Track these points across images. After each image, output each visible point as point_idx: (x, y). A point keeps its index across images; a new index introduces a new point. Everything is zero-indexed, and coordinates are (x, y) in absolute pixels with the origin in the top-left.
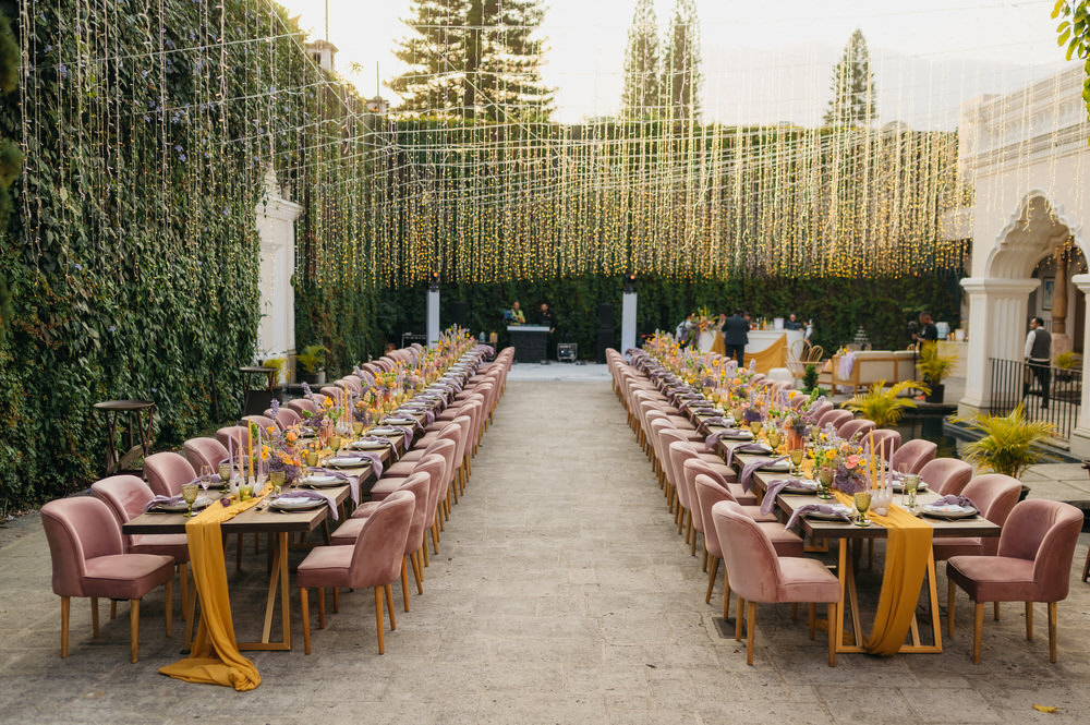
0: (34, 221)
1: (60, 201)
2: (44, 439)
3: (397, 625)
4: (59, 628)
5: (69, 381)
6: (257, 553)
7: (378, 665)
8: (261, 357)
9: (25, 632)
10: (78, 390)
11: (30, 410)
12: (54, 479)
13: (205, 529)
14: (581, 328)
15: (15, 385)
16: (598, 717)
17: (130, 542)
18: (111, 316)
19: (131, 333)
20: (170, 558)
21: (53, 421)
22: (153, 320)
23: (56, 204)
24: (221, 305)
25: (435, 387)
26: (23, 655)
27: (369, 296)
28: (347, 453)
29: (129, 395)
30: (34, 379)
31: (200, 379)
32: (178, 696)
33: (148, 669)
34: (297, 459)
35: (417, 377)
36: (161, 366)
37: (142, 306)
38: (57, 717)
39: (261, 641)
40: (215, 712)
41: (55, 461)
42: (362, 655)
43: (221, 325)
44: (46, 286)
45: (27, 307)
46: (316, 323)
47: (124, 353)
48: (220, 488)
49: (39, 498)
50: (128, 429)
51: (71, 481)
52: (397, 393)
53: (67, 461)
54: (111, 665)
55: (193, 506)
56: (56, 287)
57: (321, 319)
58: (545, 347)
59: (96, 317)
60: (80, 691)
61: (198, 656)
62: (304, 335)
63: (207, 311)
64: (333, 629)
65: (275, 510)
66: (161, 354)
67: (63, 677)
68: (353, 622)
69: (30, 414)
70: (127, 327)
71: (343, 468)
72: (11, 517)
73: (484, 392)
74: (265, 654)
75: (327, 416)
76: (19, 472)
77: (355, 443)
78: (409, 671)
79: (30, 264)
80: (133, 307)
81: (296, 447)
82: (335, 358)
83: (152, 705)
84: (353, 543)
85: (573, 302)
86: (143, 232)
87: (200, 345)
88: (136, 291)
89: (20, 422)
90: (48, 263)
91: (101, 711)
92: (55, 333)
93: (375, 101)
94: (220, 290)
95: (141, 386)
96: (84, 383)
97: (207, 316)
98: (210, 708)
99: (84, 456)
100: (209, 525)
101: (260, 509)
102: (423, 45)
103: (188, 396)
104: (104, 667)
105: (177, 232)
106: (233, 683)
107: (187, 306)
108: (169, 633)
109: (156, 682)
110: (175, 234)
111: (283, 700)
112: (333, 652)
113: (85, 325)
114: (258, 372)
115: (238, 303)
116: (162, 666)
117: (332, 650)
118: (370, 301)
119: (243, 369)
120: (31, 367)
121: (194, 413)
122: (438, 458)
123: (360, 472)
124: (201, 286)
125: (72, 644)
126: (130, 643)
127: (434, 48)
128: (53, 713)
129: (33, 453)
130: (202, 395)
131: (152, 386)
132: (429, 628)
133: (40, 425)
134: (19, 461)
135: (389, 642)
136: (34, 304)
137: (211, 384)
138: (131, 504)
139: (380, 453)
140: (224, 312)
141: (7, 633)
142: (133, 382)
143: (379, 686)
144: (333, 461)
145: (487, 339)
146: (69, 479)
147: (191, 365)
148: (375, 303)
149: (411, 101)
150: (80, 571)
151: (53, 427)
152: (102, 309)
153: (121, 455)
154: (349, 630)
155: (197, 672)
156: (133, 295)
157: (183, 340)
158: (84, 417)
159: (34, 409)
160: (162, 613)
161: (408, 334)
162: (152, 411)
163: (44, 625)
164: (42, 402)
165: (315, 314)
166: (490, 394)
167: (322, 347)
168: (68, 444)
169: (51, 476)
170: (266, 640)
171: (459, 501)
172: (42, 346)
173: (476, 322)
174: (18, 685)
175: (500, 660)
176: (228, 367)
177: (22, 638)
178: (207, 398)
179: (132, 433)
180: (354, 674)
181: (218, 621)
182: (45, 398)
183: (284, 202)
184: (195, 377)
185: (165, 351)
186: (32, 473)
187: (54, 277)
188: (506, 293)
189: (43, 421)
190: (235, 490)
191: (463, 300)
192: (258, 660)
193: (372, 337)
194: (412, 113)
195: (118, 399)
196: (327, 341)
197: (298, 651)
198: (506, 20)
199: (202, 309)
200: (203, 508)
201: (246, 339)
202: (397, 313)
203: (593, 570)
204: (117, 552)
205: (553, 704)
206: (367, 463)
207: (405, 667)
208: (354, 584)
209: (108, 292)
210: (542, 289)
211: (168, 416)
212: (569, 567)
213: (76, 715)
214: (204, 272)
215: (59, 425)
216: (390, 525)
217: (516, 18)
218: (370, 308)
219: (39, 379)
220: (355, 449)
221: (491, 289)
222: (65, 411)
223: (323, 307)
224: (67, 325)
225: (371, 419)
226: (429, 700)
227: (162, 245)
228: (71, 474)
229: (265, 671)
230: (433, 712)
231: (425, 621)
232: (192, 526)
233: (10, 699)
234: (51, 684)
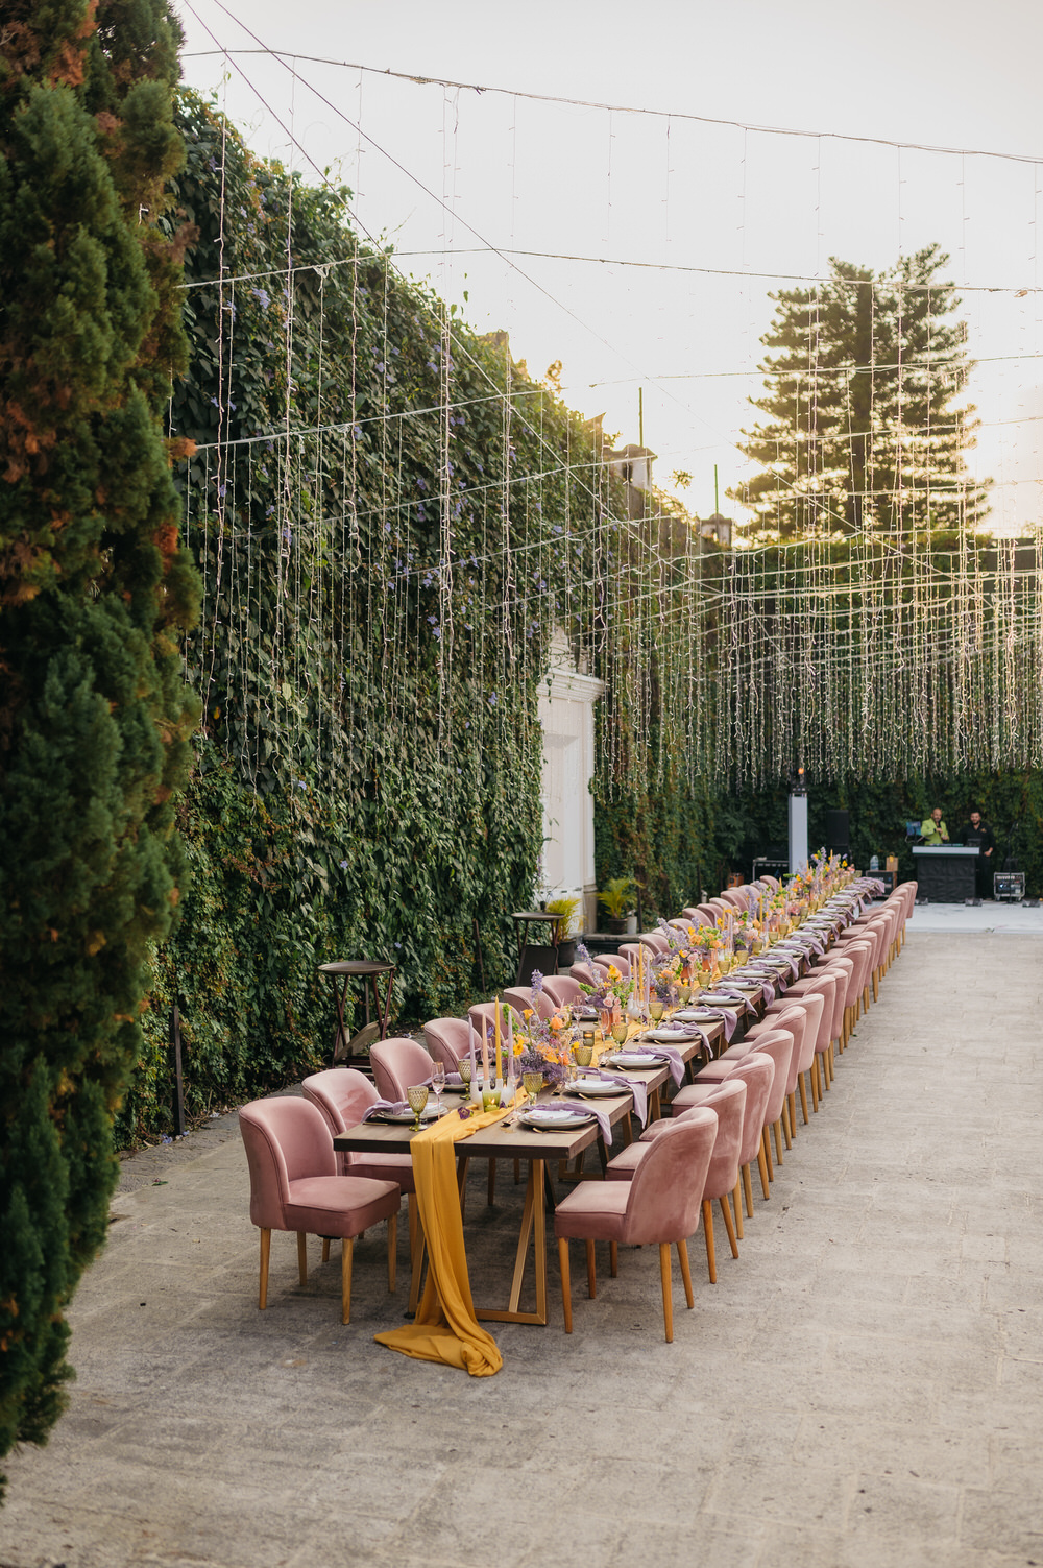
0: (252, 729)
1: (282, 700)
2: (258, 1012)
3: (696, 1302)
4: (258, 1270)
5: (290, 935)
6: (517, 1183)
7: (663, 1358)
8: (544, 898)
9: (220, 1271)
10: (299, 947)
11: (241, 973)
12: (268, 1064)
13: (433, 1149)
14: (1031, 848)
15: (223, 941)
16: (976, 1469)
17: (347, 1160)
18: (343, 848)
19: (368, 869)
20: (394, 1184)
21: (269, 987)
22: (396, 852)
23: (277, 706)
24: (488, 826)
25: (782, 946)
26: (214, 1302)
27: (703, 804)
28: (636, 1047)
29: (365, 952)
30: (246, 933)
31: (460, 930)
32: (395, 1375)
33: (362, 1334)
34: (566, 1054)
35: (755, 931)
36: (406, 912)
37: (383, 832)
38: (247, 1387)
39: (507, 1309)
40: (439, 1402)
41: (270, 1041)
42: (642, 1341)
43: (488, 856)
44: (263, 811)
45: (240, 839)
46: (624, 846)
47: (358, 896)
48: (462, 1092)
49: (251, 1089)
50: (364, 1000)
51: (291, 1068)
52: (724, 956)
53: (284, 1042)
54: (317, 1325)
55: (422, 1116)
56: (275, 811)
57: (631, 841)
58: (973, 879)
59: (324, 848)
60: (277, 1356)
61: (425, 1322)
62: (607, 865)
63: (469, 836)
64: (608, 1299)
65: (527, 1127)
66: (407, 896)
67: (259, 1335)
68: (635, 1292)
69: (241, 978)
70: (363, 861)
71: (628, 1069)
72: (215, 1115)
73: (854, 956)
74: (512, 1328)
75: (611, 993)
76: (226, 1055)
77: (652, 1032)
78: (704, 1371)
79: (245, 782)
80: (371, 835)
81: (563, 1038)
82: (653, 895)
83: (362, 1383)
84: (629, 1178)
85: (1018, 808)
86: (384, 734)
87: (459, 882)
88: (374, 813)
89: (229, 989)
90: (265, 781)
91: (300, 1385)
92: (272, 871)
93: (712, 521)
94: (487, 807)
95: (380, 939)
96: (307, 938)
97: (469, 842)
98: (434, 1395)
99: (306, 1035)
100: (440, 1144)
101: (507, 1125)
102: (784, 434)
103: (443, 953)
104: (308, 1325)
105: (429, 730)
106: (466, 1365)
107: (441, 830)
108: (392, 1286)
109: (369, 1353)
110: (427, 734)
111: (529, 1394)
112: (603, 1333)
113: (309, 861)
114: (539, 920)
115: (511, 823)
116: (380, 1332)
117: (602, 1330)
118: (705, 812)
119: (517, 915)
120: (243, 917)
121: (451, 977)
122: (763, 1060)
123: (649, 1076)
124: (461, 801)
125: (274, 1292)
126: (340, 1297)
127: (801, 436)
128: (244, 1382)
129: (243, 1029)
130: (462, 951)
131: (395, 940)
132: (741, 1309)
133: (253, 993)
134: (226, 1040)
135: (680, 1326)
136: (248, 834)
137: (474, 937)
138: (350, 1108)
139: (683, 1049)
140: (491, 836)
141: (199, 1270)
142: (370, 935)
143: (660, 1389)
144: (616, 1058)
145: (882, 866)
146: (287, 1066)
147: (447, 911)
148: (711, 815)
149: (769, 515)
150: (283, 1196)
151: (268, 995)
152: (331, 838)
153: (354, 1034)
154: (628, 1302)
155: (420, 1345)
156: (371, 819)
157: (437, 877)
158: (308, 982)
159: (246, 971)
160: (385, 1258)
161: (761, 859)
162: (395, 973)
163: (242, 1263)
164: (256, 963)
165: (623, 833)
166: (864, 959)
167: (632, 880)
168: (286, 1019)
169: (266, 1060)
170: (513, 1308)
171: (810, 1119)
172: (257, 889)
173: (866, 841)
174: (206, 1341)
175: (839, 1367)
176: (497, 912)
177: (215, 1279)
178: (468, 957)
179: (367, 1004)
180: (628, 1367)
181: (450, 1277)
182: (260, 957)
183: (577, 676)
184: (452, 927)
185: (411, 891)
186: (242, 1054)
187: (274, 800)
188: (911, 796)
189: (257, 988)
190: (477, 1096)
191: (844, 808)
192: (502, 1335)
193: (708, 864)
194: (769, 532)
195: (350, 958)
196: (640, 872)
197: (556, 1327)
198: (909, 388)
199: (463, 833)
200: (435, 1119)
201: (523, 874)
202: (744, 829)
203: (1002, 1240)
204: (330, 1173)
205: (910, 1441)
206: (663, 1064)
207: (699, 1364)
208: (631, 1237)
209: (339, 816)
210: (966, 789)
211: (415, 982)
212: (965, 1232)
213: (269, 1387)
214: (464, 783)
215: (276, 994)
216: (680, 1156)
217: (923, 382)
218: (705, 821)
219: (252, 932)
220: (651, 1041)
221: (887, 791)
222: (283, 975)
223: (635, 824)
224: (287, 861)
225: (677, 996)
226: (728, 1415)
227: (409, 750)
228: (289, 1059)
229: (510, 1352)
230: (730, 1434)
231: (736, 1298)
232: (417, 1144)
233: (195, 1358)
234: (244, 1343)
